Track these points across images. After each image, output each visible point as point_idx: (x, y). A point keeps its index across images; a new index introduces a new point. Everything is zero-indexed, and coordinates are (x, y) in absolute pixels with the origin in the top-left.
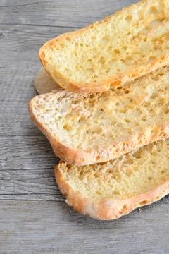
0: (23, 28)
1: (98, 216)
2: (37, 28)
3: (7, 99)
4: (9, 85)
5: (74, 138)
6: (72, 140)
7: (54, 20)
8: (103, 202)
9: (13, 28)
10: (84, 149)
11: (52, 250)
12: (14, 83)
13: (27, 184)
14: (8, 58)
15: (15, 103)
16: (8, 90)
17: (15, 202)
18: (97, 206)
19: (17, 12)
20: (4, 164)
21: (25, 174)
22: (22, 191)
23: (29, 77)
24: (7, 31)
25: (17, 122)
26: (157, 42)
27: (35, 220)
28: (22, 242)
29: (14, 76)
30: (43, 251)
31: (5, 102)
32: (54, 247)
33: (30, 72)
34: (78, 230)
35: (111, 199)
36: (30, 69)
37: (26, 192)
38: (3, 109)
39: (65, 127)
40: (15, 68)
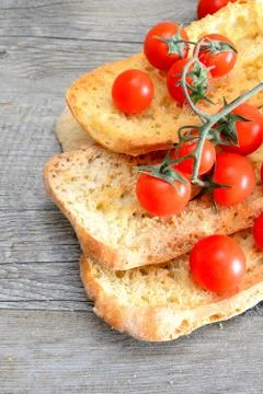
0: (39, 43)
1: (142, 335)
2: (59, 42)
3: (14, 153)
4: (17, 131)
5: (112, 226)
6: (110, 230)
7: (88, 31)
8: (151, 312)
9: (23, 42)
10: (129, 244)
11: (83, 388)
12: (24, 127)
13: (44, 285)
14: (15, 89)
15: (24, 158)
16: (14, 138)
17: (26, 313)
18: (141, 319)
19: (28, 18)
20: (8, 254)
21: (42, 270)
22: (37, 297)
23: (47, 118)
24: (13, 48)
25: (29, 189)
26: (251, 69)
27: (58, 341)
28: (37, 375)
29: (24, 117)
30: (69, 389)
31: (10, 158)
32: (87, 383)
33: (50, 111)
34: (123, 356)
35: (164, 309)
36: (50, 107)
37: (44, 298)
38: (7, 168)
39: (99, 207)
40: (25, 105)
